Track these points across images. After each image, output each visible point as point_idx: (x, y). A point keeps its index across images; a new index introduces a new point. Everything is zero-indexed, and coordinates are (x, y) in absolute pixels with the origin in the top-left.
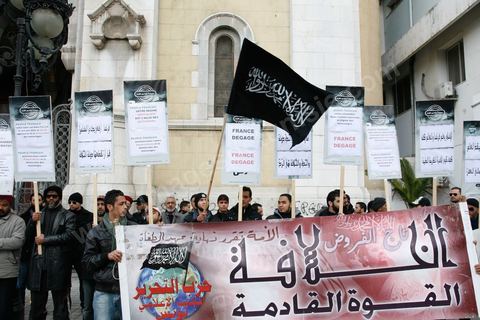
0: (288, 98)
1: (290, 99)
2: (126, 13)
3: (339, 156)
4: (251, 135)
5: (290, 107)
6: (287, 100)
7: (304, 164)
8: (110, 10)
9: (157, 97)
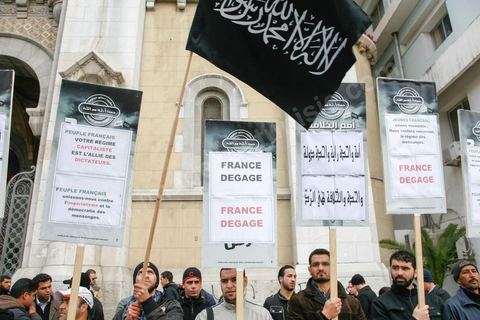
0: (298, 23)
1: (303, 26)
2: (103, 71)
3: (409, 199)
4: (256, 172)
5: (302, 40)
6: (298, 28)
7: (351, 200)
8: (85, 68)
9: (119, 120)
